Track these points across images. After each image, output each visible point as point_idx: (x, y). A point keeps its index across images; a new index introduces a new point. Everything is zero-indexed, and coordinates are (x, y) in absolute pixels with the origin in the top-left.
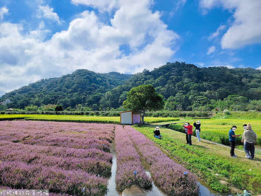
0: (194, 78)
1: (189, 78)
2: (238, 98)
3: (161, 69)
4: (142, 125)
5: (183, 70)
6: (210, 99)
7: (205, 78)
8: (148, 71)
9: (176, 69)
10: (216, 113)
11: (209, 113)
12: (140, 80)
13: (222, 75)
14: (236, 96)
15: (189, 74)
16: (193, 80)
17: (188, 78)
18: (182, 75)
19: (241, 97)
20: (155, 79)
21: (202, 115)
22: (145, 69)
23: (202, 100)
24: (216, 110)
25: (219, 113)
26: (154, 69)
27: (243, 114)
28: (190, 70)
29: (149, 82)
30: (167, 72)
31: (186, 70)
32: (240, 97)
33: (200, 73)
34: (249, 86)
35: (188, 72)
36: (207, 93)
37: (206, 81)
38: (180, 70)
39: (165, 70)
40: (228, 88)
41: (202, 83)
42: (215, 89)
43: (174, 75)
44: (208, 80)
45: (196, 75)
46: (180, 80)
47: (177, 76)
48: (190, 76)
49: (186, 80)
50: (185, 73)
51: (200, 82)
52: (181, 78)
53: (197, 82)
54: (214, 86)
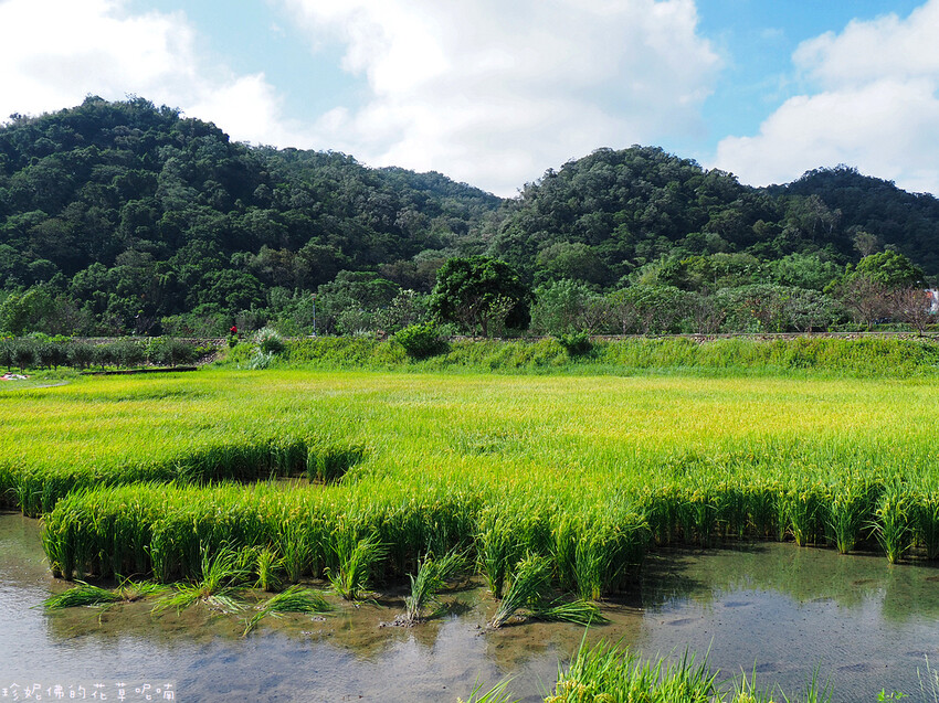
0: (211, 185)
1: (188, 185)
3: (53, 122)
5: (163, 144)
6: (270, 284)
7: (259, 190)
9: (131, 135)
10: (232, 345)
13: (331, 188)
14: (362, 278)
15: (193, 166)
16: (209, 195)
17: (183, 184)
19: (384, 281)
23: (232, 290)
25: (241, 345)
26: (13, 117)
28: (195, 148)
30: (83, 144)
31: (178, 145)
32: (376, 282)
33: (239, 166)
34: (421, 242)
35: (186, 158)
36: (260, 257)
37: (263, 204)
38: (151, 144)
39: (71, 130)
40: (339, 243)
41: (243, 212)
42: (295, 245)
43: (116, 161)
44: (270, 202)
45: (221, 175)
46: (148, 190)
47: (131, 166)
48: (192, 177)
49: (174, 191)
50: (170, 158)
51: (236, 208)
52: (153, 182)
53: (224, 207)
54: (293, 228)
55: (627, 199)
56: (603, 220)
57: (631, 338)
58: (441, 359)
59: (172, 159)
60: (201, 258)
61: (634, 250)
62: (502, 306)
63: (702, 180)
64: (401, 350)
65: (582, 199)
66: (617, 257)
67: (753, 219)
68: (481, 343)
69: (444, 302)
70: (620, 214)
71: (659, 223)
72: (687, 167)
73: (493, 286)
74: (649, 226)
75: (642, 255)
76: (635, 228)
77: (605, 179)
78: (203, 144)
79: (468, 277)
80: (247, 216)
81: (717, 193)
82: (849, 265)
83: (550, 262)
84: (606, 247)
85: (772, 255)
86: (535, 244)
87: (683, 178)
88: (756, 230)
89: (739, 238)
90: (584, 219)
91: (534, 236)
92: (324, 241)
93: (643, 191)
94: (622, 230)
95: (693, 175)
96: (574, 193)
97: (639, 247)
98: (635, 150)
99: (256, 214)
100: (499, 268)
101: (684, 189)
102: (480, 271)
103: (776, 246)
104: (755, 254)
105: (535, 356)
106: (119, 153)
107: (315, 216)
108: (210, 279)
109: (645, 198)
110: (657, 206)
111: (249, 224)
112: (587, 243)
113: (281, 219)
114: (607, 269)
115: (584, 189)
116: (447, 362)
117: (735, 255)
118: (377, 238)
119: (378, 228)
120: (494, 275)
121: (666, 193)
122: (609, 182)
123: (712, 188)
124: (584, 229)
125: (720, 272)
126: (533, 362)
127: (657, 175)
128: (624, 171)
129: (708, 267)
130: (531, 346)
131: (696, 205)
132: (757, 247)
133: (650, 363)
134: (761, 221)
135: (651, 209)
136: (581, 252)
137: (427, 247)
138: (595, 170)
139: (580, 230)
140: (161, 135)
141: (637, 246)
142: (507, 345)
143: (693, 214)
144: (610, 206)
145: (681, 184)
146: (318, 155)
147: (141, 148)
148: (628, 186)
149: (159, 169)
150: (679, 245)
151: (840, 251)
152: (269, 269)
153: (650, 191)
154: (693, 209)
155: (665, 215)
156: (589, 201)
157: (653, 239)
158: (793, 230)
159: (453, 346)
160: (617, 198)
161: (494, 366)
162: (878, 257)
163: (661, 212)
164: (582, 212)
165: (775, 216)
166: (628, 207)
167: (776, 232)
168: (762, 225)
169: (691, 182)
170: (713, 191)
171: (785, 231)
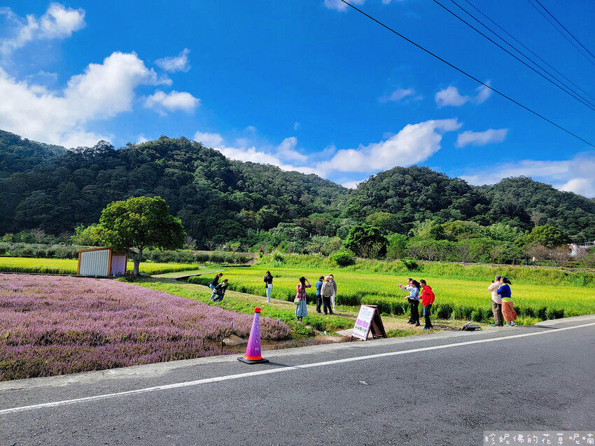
0: (218, 180)
1: (208, 180)
2: (293, 230)
3: (146, 148)
4: (135, 278)
5: (196, 159)
6: (247, 227)
7: (239, 183)
8: (111, 146)
9: (181, 155)
10: (261, 257)
11: (248, 255)
12: (87, 167)
13: (270, 183)
14: (289, 226)
15: (209, 171)
16: (217, 185)
17: (206, 179)
18: (195, 171)
19: (299, 228)
20: (128, 169)
21: (235, 260)
22: (103, 141)
23: (230, 229)
24: (261, 251)
25: (265, 257)
26: (128, 145)
27: (301, 260)
28: (211, 162)
29: (111, 176)
30: (159, 158)
31: (203, 161)
32: (296, 228)
33: (231, 171)
34: (311, 209)
35: (207, 167)
36: (241, 214)
37: (241, 189)
38: (190, 159)
39: (154, 152)
40: (275, 209)
41: (233, 193)
42: (257, 209)
43: (175, 167)
44: (244, 188)
45: (222, 176)
46: (190, 181)
47: (182, 170)
48: (209, 176)
49: (202, 182)
50: (200, 167)
51: (229, 191)
52: (192, 178)
53: (224, 190)
54: (255, 201)
55: (410, 191)
56: (398, 202)
57: (434, 263)
58: (353, 267)
59: (201, 167)
60: (215, 214)
61: (414, 217)
62: (377, 247)
63: (448, 183)
64: (335, 263)
65: (388, 191)
66: (406, 220)
67: (475, 203)
68: (368, 261)
69: (352, 243)
70: (407, 199)
71: (426, 204)
72: (441, 177)
73: (373, 238)
74: (421, 205)
75: (419, 219)
76: (414, 205)
77: (399, 181)
78: (214, 160)
79: (362, 234)
80: (234, 195)
81: (457, 190)
82: (527, 231)
83: (373, 221)
84: (400, 215)
85: (485, 223)
86: (365, 212)
87: (439, 182)
88: (477, 209)
89: (468, 213)
90: (389, 201)
91: (365, 208)
92: (269, 208)
93: (419, 188)
94: (408, 207)
95: (444, 180)
96: (384, 188)
97: (417, 215)
98: (414, 168)
99: (239, 195)
100: (375, 231)
101: (439, 187)
102: (368, 232)
103: (487, 216)
104: (476, 221)
105: (393, 268)
106: (176, 163)
107: (265, 195)
108: (220, 223)
109: (420, 191)
110: (425, 195)
111: (236, 198)
112: (391, 212)
113: (250, 197)
114: (402, 226)
115: (389, 187)
116: (355, 269)
117: (466, 222)
118: (292, 207)
119: (292, 201)
120: (373, 234)
121: (431, 189)
122: (401, 183)
124: (389, 206)
125: (461, 231)
126: (392, 270)
127: (425, 180)
128: (409, 178)
129: (454, 228)
130: (390, 264)
131: (446, 195)
132: (478, 217)
133: (444, 273)
134: (479, 204)
135: (423, 197)
136: (388, 217)
137: (315, 212)
138: (394, 177)
139: (387, 206)
140: (195, 156)
141: (415, 215)
142: (380, 262)
143: (444, 200)
144: (402, 195)
145: (438, 185)
146: (262, 166)
147: (185, 162)
148: (411, 185)
149: (194, 171)
150: (437, 215)
151: (521, 220)
152: (245, 220)
153: (422, 188)
154: (444, 197)
155: (430, 200)
156: (391, 192)
157: (423, 211)
158: (497, 209)
159: (357, 262)
160: (405, 191)
161: (376, 271)
162: (541, 227)
163: (428, 199)
164: (388, 197)
165: (487, 202)
166: (411, 196)
167: (487, 210)
168: (480, 206)
169: (443, 184)
170: (454, 188)
171: (493, 210)
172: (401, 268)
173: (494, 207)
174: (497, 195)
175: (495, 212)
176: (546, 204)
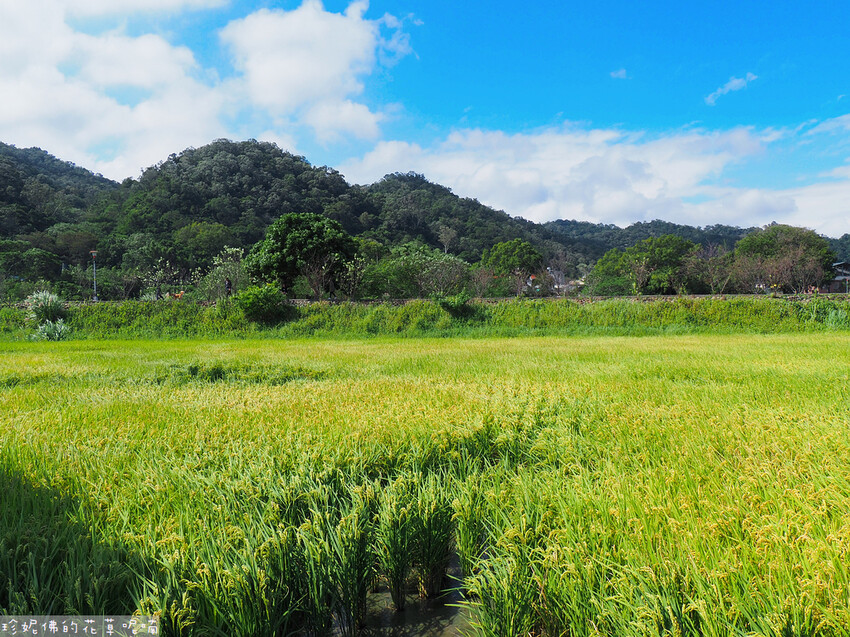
19: (39, 251)
55: (250, 186)
56: (231, 204)
61: (260, 231)
63: (313, 175)
65: (210, 184)
66: (248, 238)
67: (358, 211)
70: (246, 200)
71: (281, 209)
72: (299, 163)
74: (273, 212)
76: (260, 212)
77: (229, 166)
81: (326, 187)
84: (236, 229)
86: (169, 223)
87: (297, 172)
88: (361, 221)
89: (349, 227)
90: (213, 202)
93: (265, 180)
94: (250, 215)
95: (305, 169)
96: (201, 178)
98: (252, 144)
101: (299, 181)
103: (378, 233)
109: (267, 187)
115: (210, 175)
121: (286, 183)
122: (234, 170)
123: (322, 183)
124: (215, 211)
127: (274, 168)
128: (245, 162)
130: (400, 310)
131: (311, 196)
132: (365, 234)
134: (365, 213)
135: (273, 197)
136: (220, 231)
138: (219, 158)
139: (210, 213)
141: (263, 228)
142: (373, 309)
144: (237, 192)
145: (296, 176)
148: (251, 175)
153: (271, 181)
156: (215, 186)
158: (391, 222)
159: (302, 313)
160: (241, 184)
163: (283, 200)
164: (210, 196)
165: (375, 210)
166: (252, 193)
167: (377, 223)
168: (366, 217)
169: (303, 176)
170: (323, 185)
171: (386, 223)
172: (434, 318)
173: (388, 219)
174: (390, 199)
175: (389, 225)
176: (451, 216)
